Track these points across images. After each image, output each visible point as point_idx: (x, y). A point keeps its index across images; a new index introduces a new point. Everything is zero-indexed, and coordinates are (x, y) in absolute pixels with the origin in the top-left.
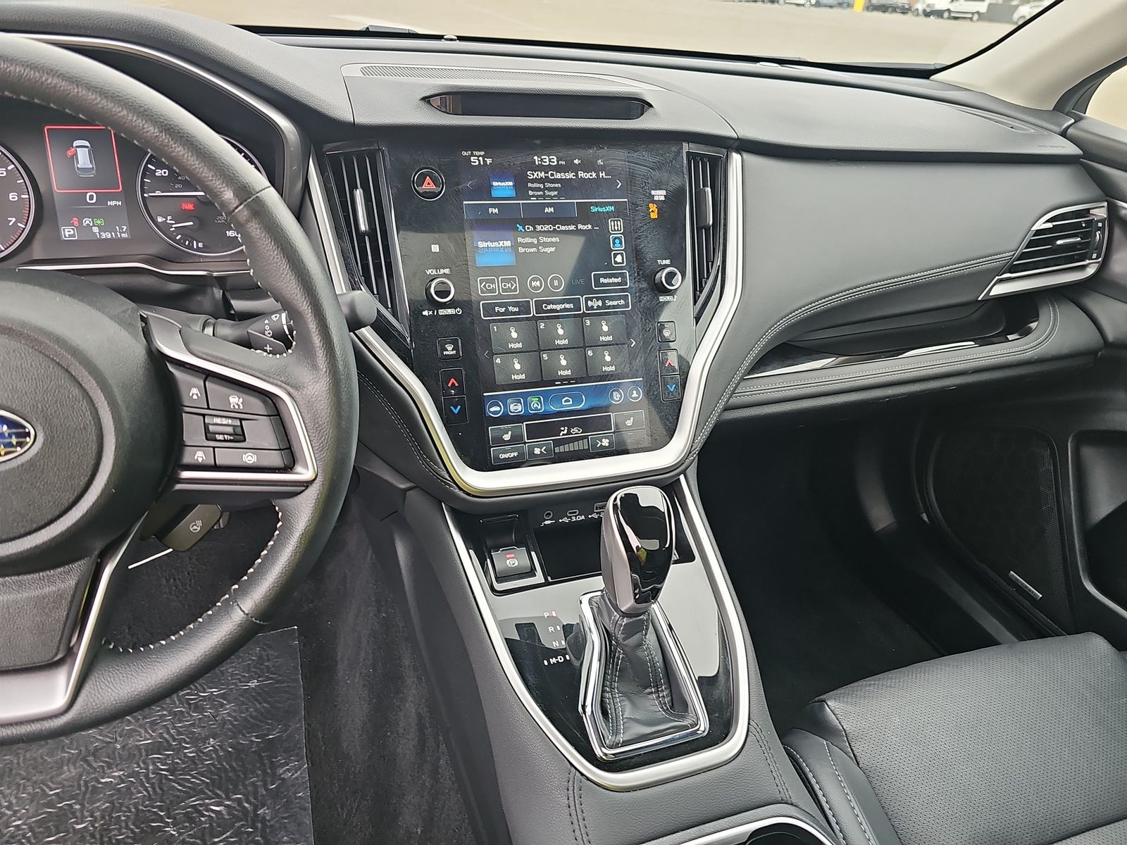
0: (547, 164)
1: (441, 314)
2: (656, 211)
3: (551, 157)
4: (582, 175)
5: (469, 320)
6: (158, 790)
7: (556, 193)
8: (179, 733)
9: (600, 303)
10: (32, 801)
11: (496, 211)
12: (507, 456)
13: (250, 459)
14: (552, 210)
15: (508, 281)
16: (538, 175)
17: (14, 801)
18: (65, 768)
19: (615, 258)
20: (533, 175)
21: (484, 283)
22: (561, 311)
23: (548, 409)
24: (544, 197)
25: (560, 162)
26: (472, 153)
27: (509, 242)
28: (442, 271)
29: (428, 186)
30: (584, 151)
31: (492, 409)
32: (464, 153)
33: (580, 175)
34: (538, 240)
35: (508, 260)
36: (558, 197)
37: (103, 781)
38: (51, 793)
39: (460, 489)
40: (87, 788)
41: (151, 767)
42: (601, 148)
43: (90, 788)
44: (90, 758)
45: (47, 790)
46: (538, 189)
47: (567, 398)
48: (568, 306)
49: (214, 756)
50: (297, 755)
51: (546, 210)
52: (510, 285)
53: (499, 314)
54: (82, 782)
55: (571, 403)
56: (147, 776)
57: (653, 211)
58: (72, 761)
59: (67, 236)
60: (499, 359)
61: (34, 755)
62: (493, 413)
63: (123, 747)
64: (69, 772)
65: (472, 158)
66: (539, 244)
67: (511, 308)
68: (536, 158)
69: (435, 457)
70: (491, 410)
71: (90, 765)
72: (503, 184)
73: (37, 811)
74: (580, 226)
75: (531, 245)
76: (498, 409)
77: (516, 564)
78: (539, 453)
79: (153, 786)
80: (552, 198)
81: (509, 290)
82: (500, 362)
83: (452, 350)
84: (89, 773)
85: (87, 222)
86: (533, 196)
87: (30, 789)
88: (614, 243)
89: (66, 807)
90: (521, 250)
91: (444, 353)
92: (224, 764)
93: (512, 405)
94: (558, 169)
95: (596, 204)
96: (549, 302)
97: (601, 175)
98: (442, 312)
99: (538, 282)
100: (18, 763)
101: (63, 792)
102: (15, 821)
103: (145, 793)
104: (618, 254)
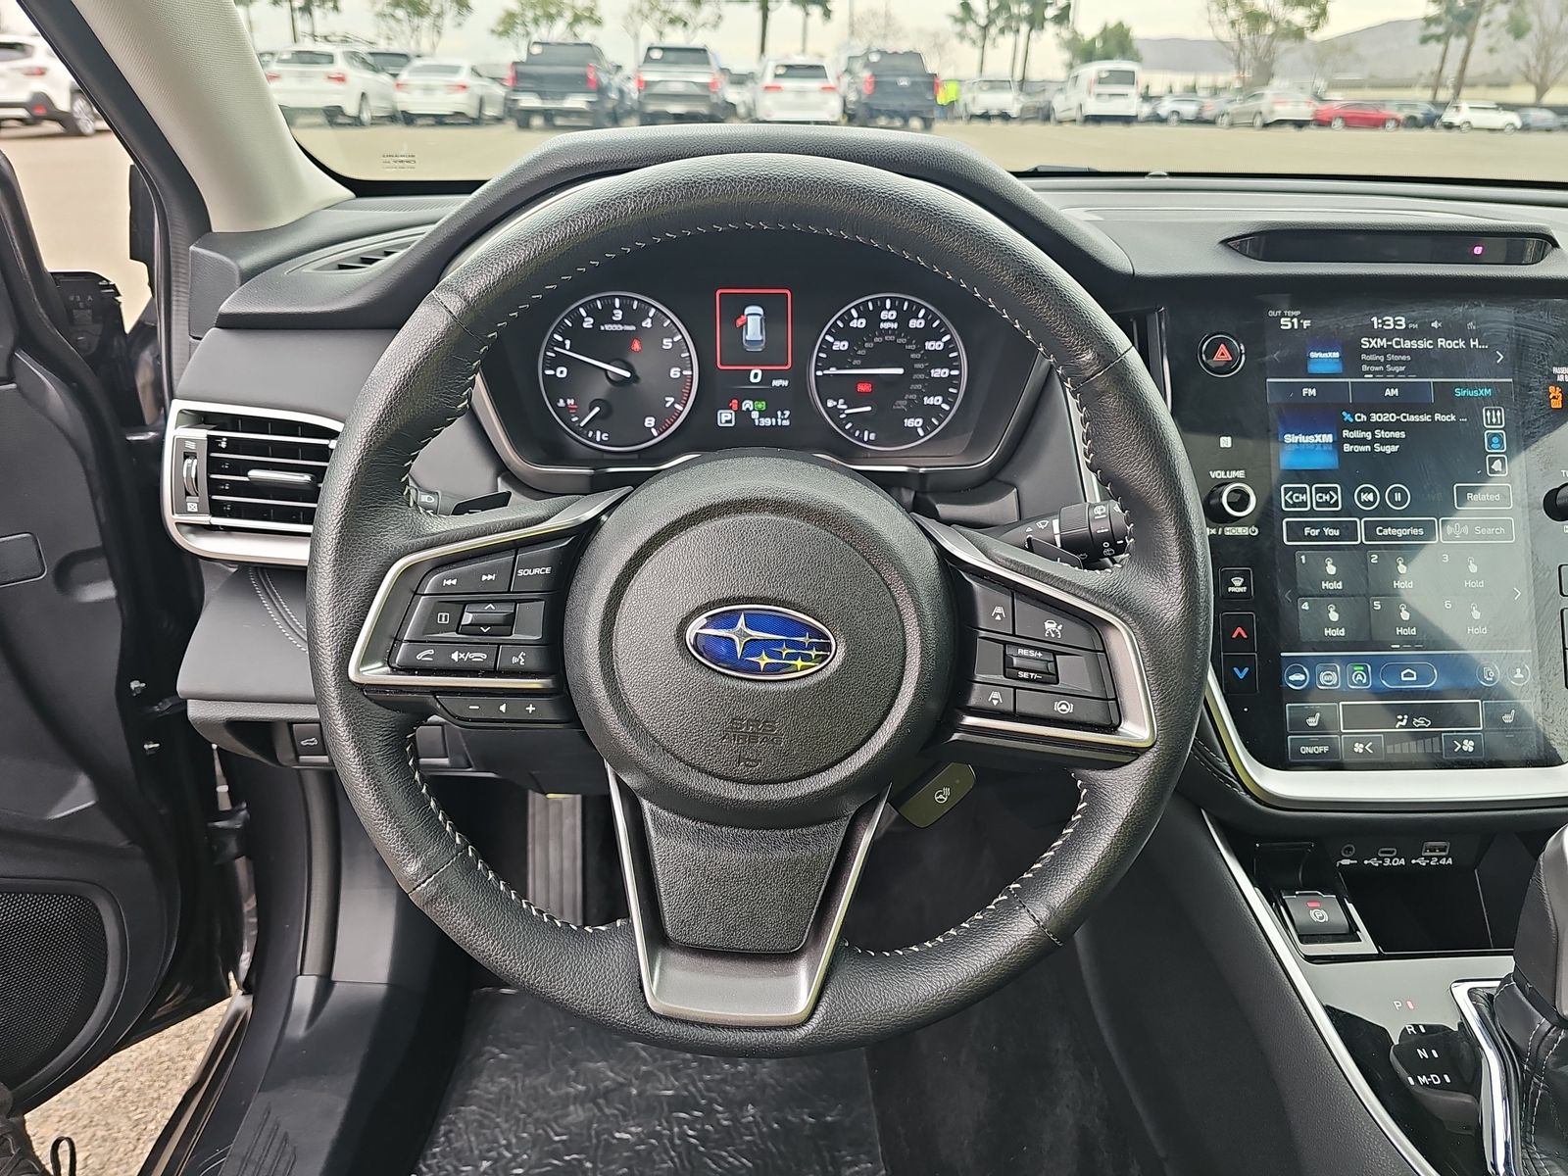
0: (1392, 327)
1: (1228, 533)
2: (1560, 398)
3: (1396, 319)
4: (1443, 344)
5: (1268, 544)
6: (686, 1163)
7: (1403, 368)
8: (709, 1089)
9: (1466, 530)
10: (534, 1146)
11: (1313, 392)
12: (1311, 750)
13: (1064, 708)
14: (1396, 392)
15: (1326, 491)
16: (1376, 343)
17: (514, 1141)
18: (572, 1108)
19: (1491, 464)
20: (1370, 343)
21: (1291, 493)
22: (1404, 538)
23: (1377, 684)
24: (1385, 374)
25: (1410, 326)
26: (1283, 313)
27: (1330, 436)
28: (1234, 474)
29: (1222, 355)
30: (1450, 310)
31: (1293, 678)
32: (1272, 313)
33: (1439, 344)
34: (1373, 435)
35: (1328, 461)
36: (1405, 374)
37: (617, 1135)
38: (557, 1138)
39: (1247, 791)
40: (599, 1141)
41: (676, 1130)
42: (1476, 306)
43: (603, 1143)
44: (601, 1101)
45: (552, 1134)
46: (1377, 363)
47: (1408, 670)
48: (1415, 532)
49: (755, 1130)
50: (868, 1153)
51: (1388, 392)
52: (1328, 497)
53: (1310, 538)
54: (593, 1133)
55: (1415, 678)
56: (671, 1140)
57: (1554, 397)
58: (580, 1099)
59: (723, 421)
60: (1306, 604)
61: (535, 1083)
62: (1295, 683)
63: (640, 1094)
64: (577, 1114)
65: (1282, 320)
66: (1374, 440)
67: (1327, 531)
68: (1375, 319)
69: (1211, 739)
70: (1291, 678)
71: (600, 1109)
72: (1325, 355)
73: (540, 1159)
74: (1438, 416)
75: (1362, 442)
76: (1301, 677)
77: (1326, 919)
78: (1361, 751)
79: (679, 1155)
80: (1396, 375)
81: (1327, 504)
82: (1307, 608)
83: (1242, 586)
84: (599, 1122)
85: (747, 406)
86: (1369, 372)
87: (531, 1128)
88: (1490, 442)
89: (575, 1163)
90: (1347, 448)
91: (1230, 589)
92: (770, 1144)
93: (1322, 674)
94: (1408, 334)
95: (1465, 386)
96: (1386, 525)
97: (1472, 343)
98: (1230, 531)
99: (1371, 494)
100: (516, 1090)
101: (570, 1140)
102: (515, 1168)
103: (672, 1165)
104: (1497, 458)
